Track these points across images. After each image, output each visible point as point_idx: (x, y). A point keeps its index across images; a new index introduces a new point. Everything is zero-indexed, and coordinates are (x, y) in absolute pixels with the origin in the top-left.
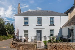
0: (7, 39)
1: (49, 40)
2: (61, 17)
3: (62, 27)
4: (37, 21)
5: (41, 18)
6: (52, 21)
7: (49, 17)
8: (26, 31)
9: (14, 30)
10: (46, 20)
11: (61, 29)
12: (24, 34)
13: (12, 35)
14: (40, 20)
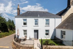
0: (8, 35)
1: (44, 42)
2: (55, 19)
3: (56, 28)
4: (34, 22)
5: (38, 19)
6: (47, 22)
7: (45, 19)
8: (25, 31)
9: (14, 26)
10: (42, 21)
11: (55, 30)
12: (23, 33)
13: (13, 31)
14: (37, 21)
